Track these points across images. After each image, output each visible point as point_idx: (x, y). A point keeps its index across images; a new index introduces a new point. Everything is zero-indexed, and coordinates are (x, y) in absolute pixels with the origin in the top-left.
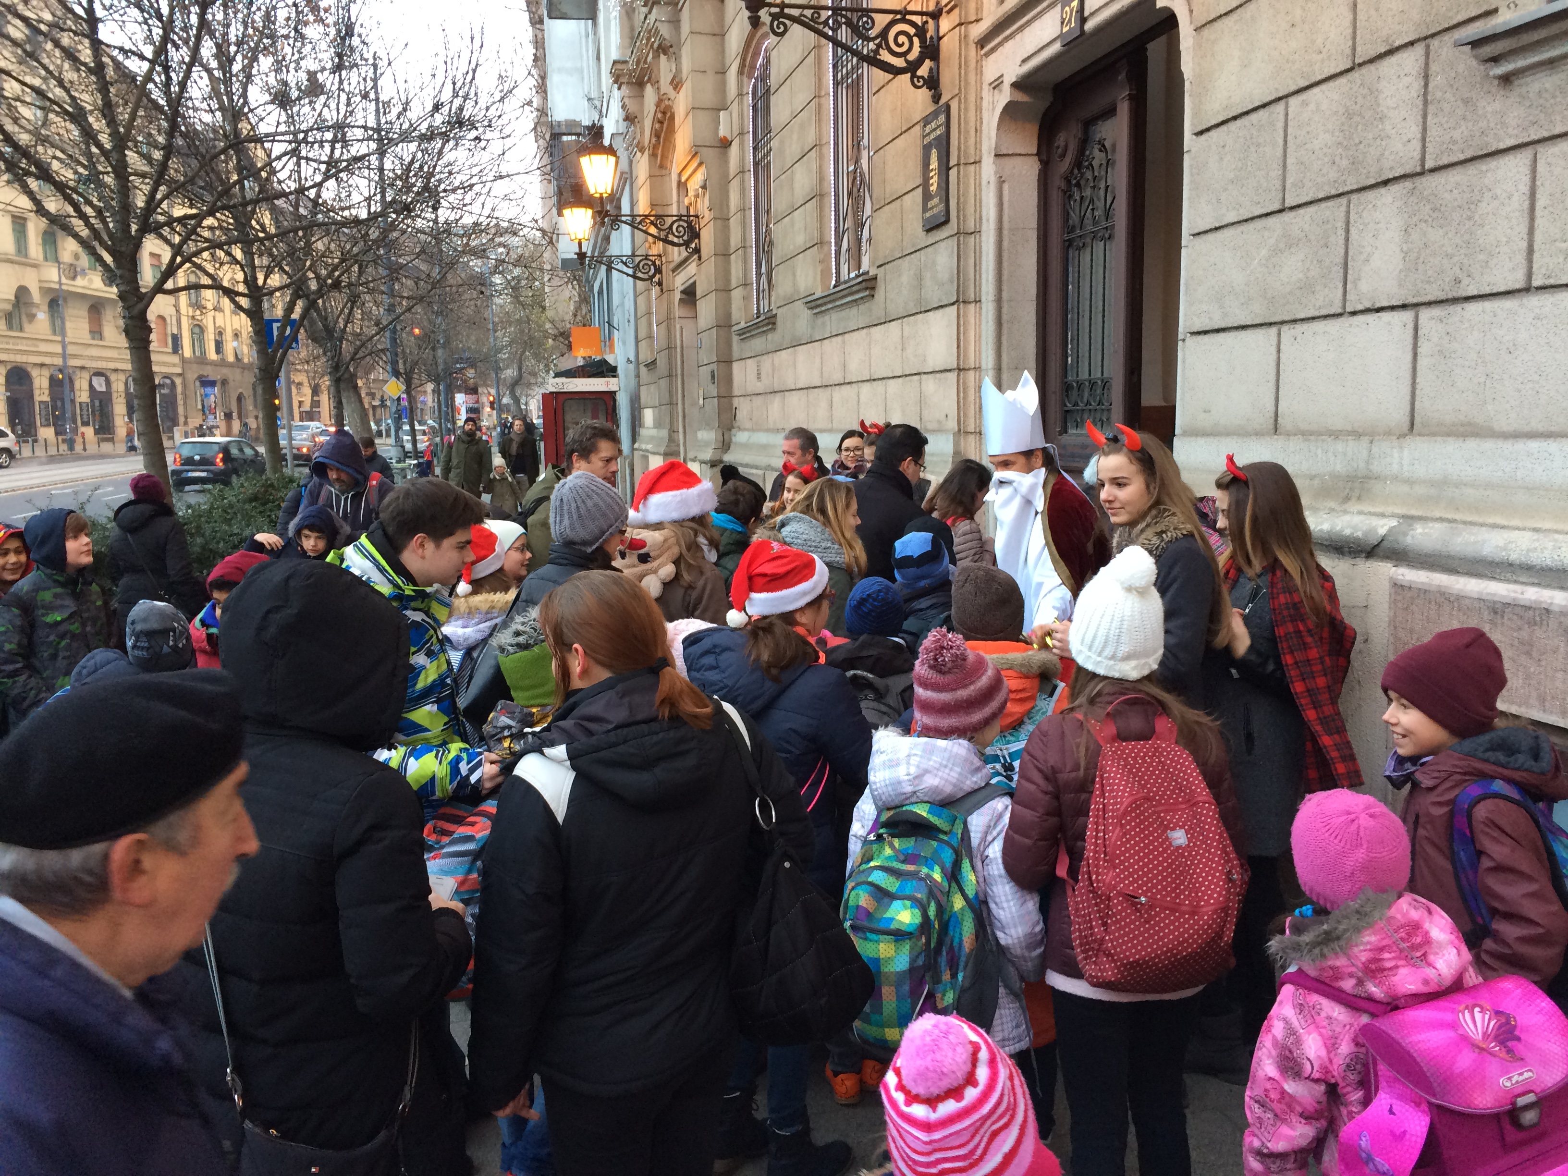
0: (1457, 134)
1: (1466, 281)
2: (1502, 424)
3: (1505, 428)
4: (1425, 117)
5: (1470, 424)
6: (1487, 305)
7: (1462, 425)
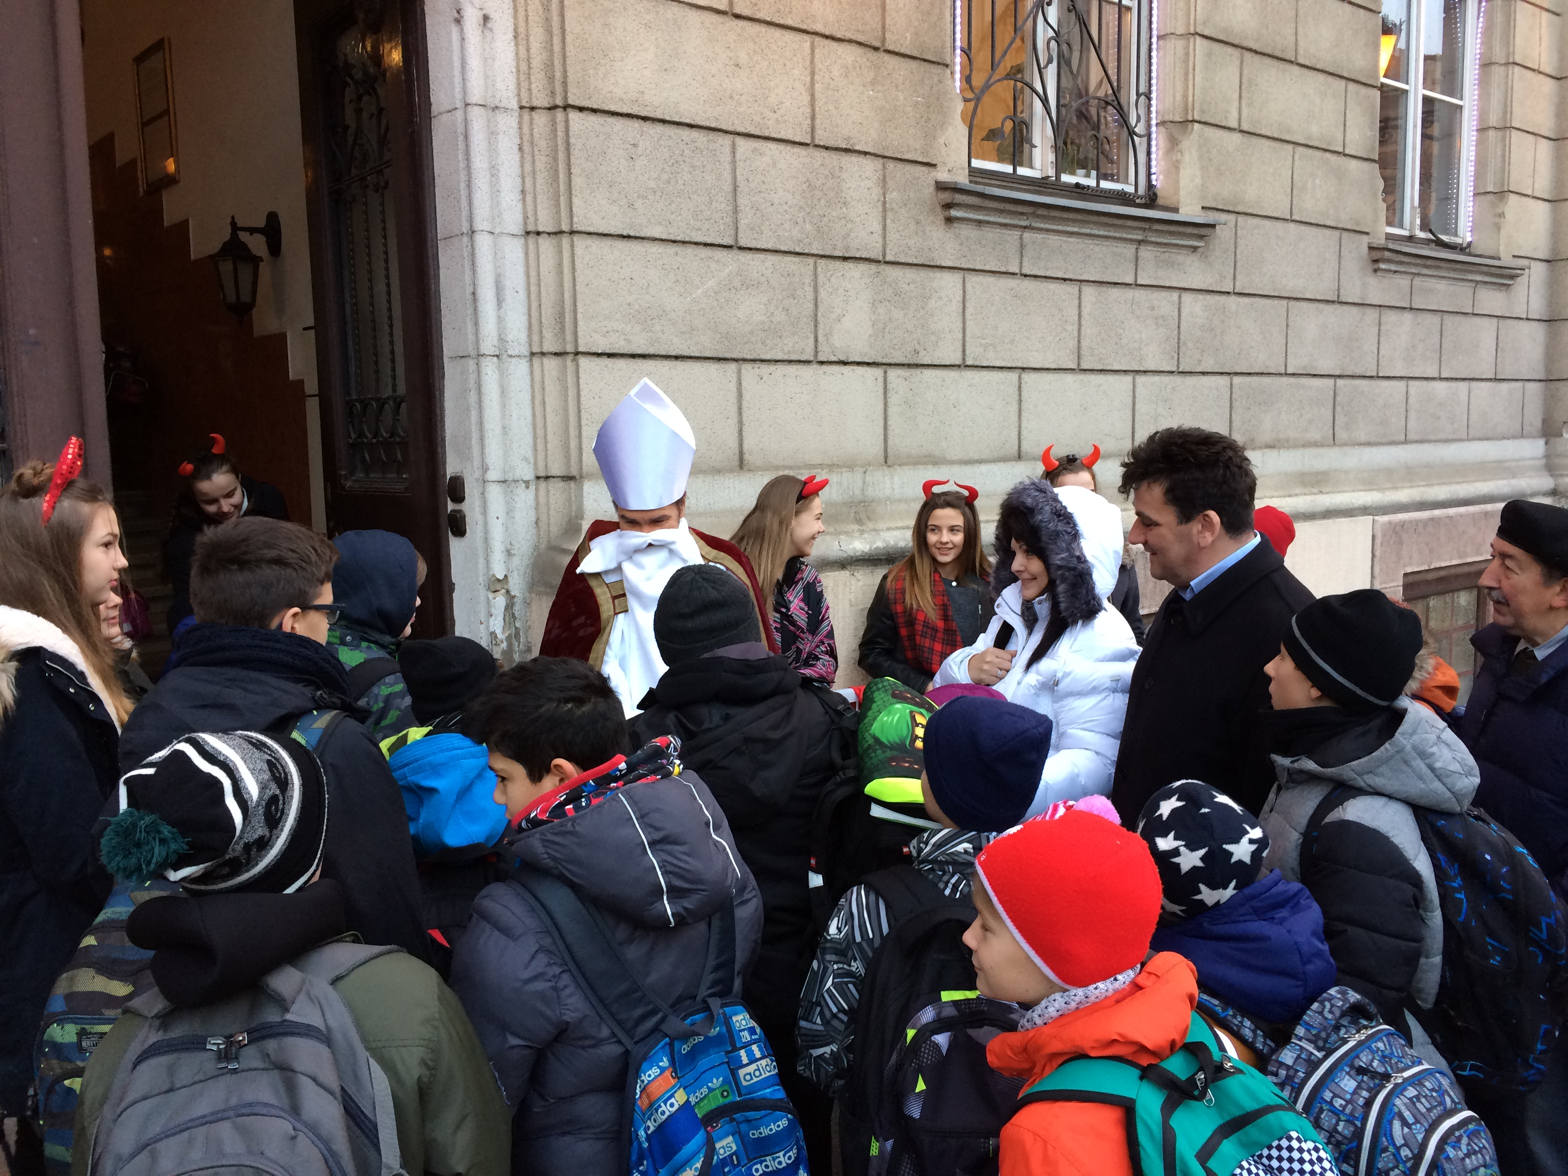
0: (911, 243)
1: (922, 353)
2: (952, 455)
3: (955, 458)
4: (884, 219)
5: (930, 456)
6: (939, 372)
7: (925, 457)
